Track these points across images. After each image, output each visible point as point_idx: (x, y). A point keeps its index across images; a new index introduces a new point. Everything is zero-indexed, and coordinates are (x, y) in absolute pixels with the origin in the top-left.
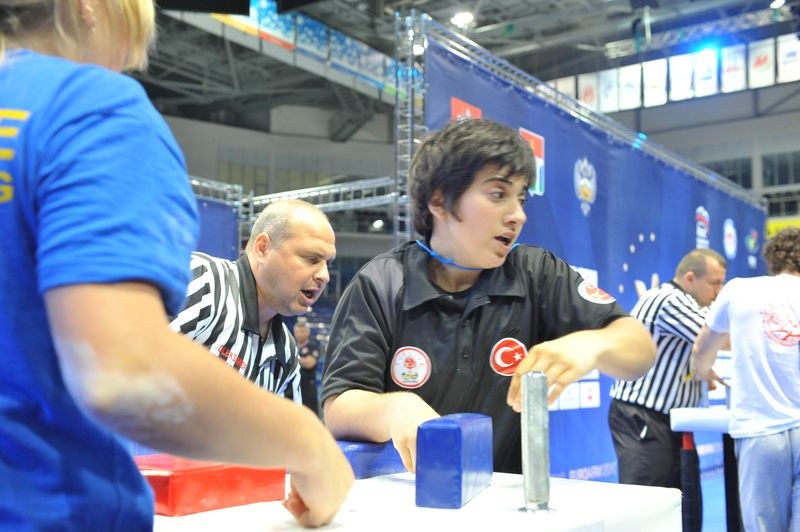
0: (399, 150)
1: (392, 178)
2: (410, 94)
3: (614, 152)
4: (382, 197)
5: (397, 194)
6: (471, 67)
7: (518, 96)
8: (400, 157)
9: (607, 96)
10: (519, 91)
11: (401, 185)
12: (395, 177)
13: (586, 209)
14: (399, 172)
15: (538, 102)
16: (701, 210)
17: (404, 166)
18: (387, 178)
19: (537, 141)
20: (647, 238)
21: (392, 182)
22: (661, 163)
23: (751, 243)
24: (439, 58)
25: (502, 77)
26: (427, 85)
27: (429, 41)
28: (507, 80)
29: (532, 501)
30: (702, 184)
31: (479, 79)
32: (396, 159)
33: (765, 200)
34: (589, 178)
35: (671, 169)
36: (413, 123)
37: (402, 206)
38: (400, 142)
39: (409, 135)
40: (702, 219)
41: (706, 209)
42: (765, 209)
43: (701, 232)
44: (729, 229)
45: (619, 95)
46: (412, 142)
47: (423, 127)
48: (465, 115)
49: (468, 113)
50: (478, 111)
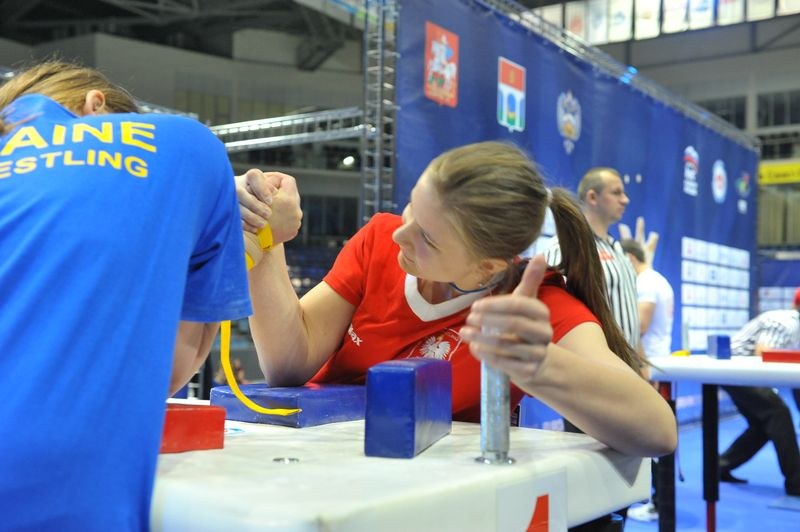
0: (368, 77)
1: (360, 109)
2: (381, 17)
3: (600, 86)
4: (349, 130)
5: (366, 126)
7: (499, 23)
8: (369, 87)
9: (596, 27)
10: (499, 16)
11: (370, 116)
12: (363, 108)
13: (569, 147)
14: (368, 103)
15: (519, 29)
16: (691, 152)
17: (373, 96)
18: (356, 109)
19: (518, 72)
20: (633, 179)
22: (649, 99)
23: (742, 186)
26: (400, 7)
28: (487, 4)
29: (489, 451)
30: (693, 122)
32: (364, 89)
33: (758, 141)
34: (573, 114)
35: (660, 105)
36: (383, 49)
37: (371, 141)
38: (370, 69)
39: (379, 62)
40: (690, 160)
41: (696, 149)
42: (758, 151)
43: (690, 174)
44: (719, 170)
45: (608, 26)
46: (383, 70)
47: (394, 54)
48: (441, 42)
49: (444, 39)
50: (455, 38)
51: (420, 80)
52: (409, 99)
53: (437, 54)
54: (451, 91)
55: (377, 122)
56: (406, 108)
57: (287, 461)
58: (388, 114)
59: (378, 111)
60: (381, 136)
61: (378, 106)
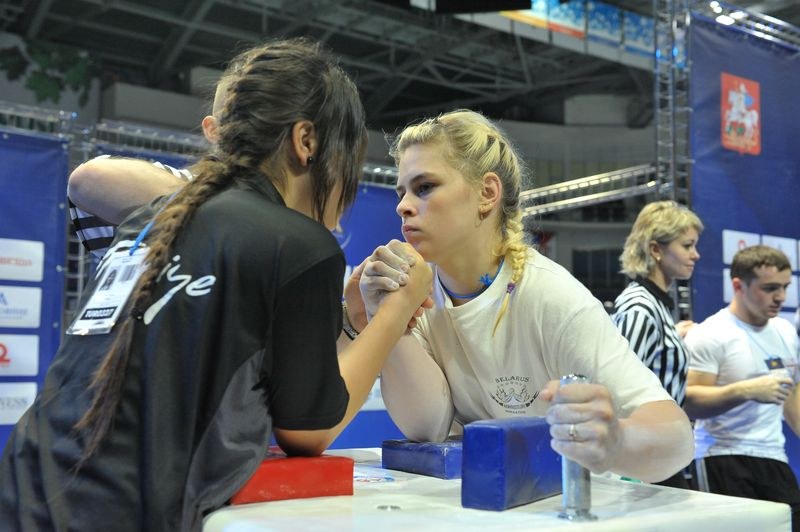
1: (652, 165)
2: (669, 75)
4: (642, 187)
5: (658, 182)
6: (746, 37)
8: (660, 143)
11: (663, 172)
12: (654, 164)
14: (660, 159)
17: (665, 152)
18: (648, 166)
21: (653, 169)
24: (705, 32)
25: (786, 44)
26: (690, 63)
27: (692, 15)
28: (795, 47)
31: (757, 50)
32: (657, 145)
36: (675, 104)
37: (664, 195)
38: (660, 127)
39: (671, 118)
46: (674, 126)
47: (686, 109)
48: (739, 91)
49: (743, 88)
50: (756, 86)
51: (716, 130)
52: (705, 151)
53: (735, 103)
54: (753, 139)
55: (671, 177)
56: (701, 160)
57: (389, 509)
58: (682, 168)
59: (672, 166)
60: (676, 191)
61: (671, 161)
